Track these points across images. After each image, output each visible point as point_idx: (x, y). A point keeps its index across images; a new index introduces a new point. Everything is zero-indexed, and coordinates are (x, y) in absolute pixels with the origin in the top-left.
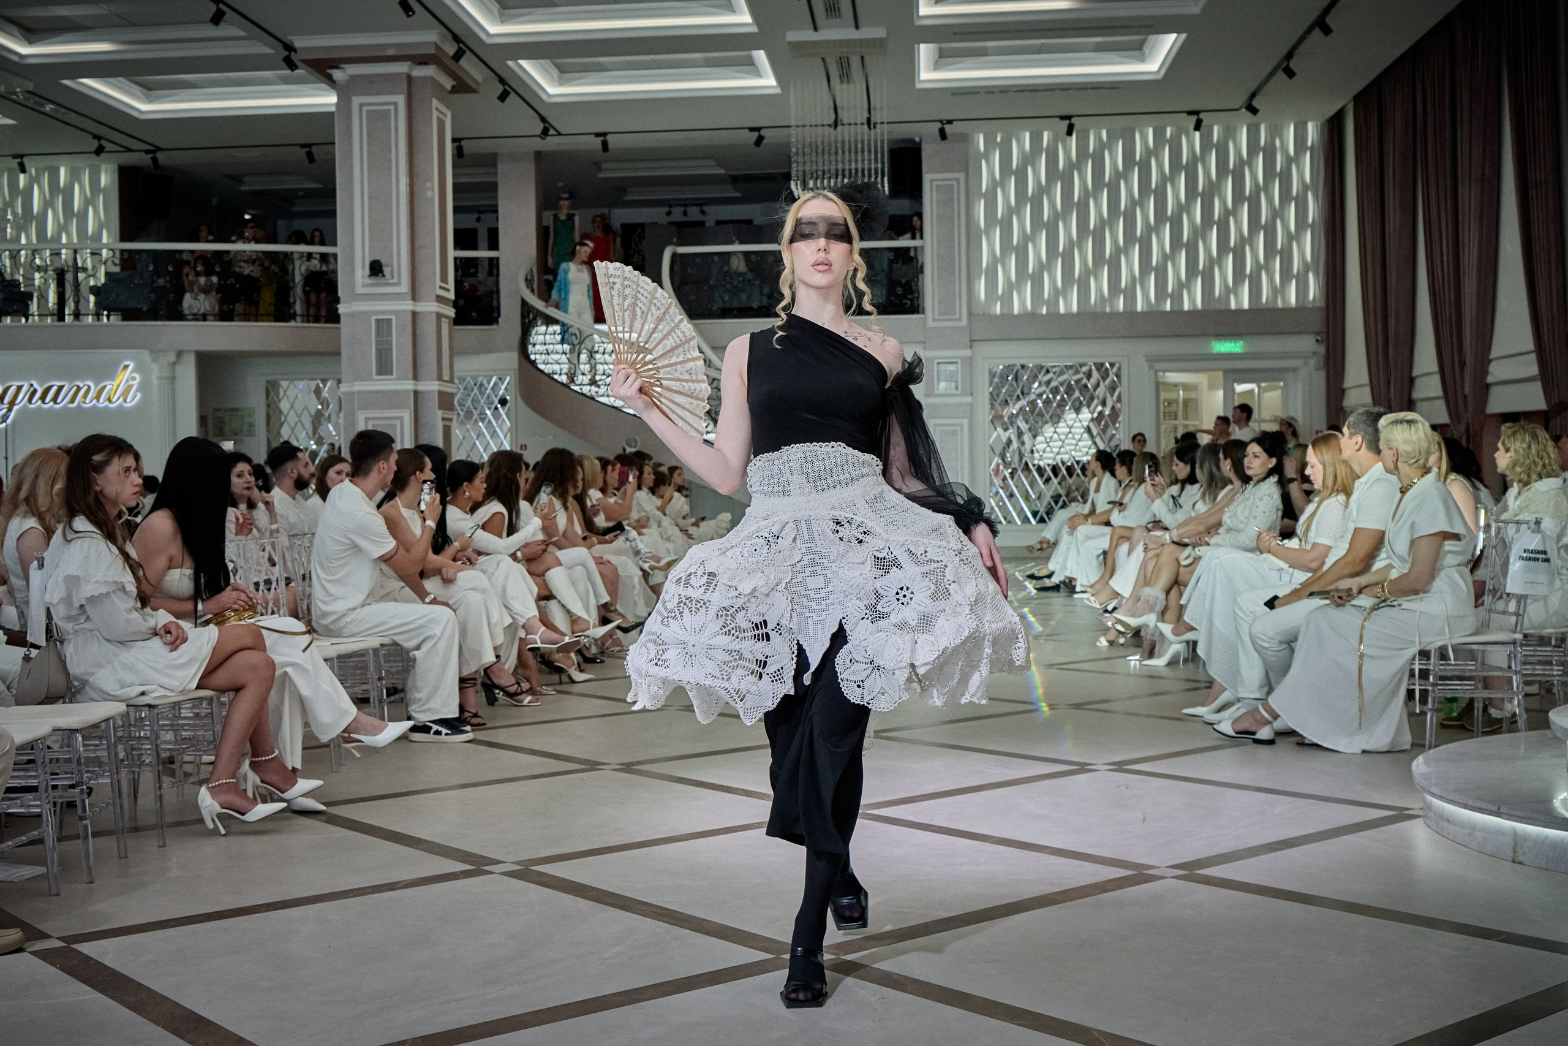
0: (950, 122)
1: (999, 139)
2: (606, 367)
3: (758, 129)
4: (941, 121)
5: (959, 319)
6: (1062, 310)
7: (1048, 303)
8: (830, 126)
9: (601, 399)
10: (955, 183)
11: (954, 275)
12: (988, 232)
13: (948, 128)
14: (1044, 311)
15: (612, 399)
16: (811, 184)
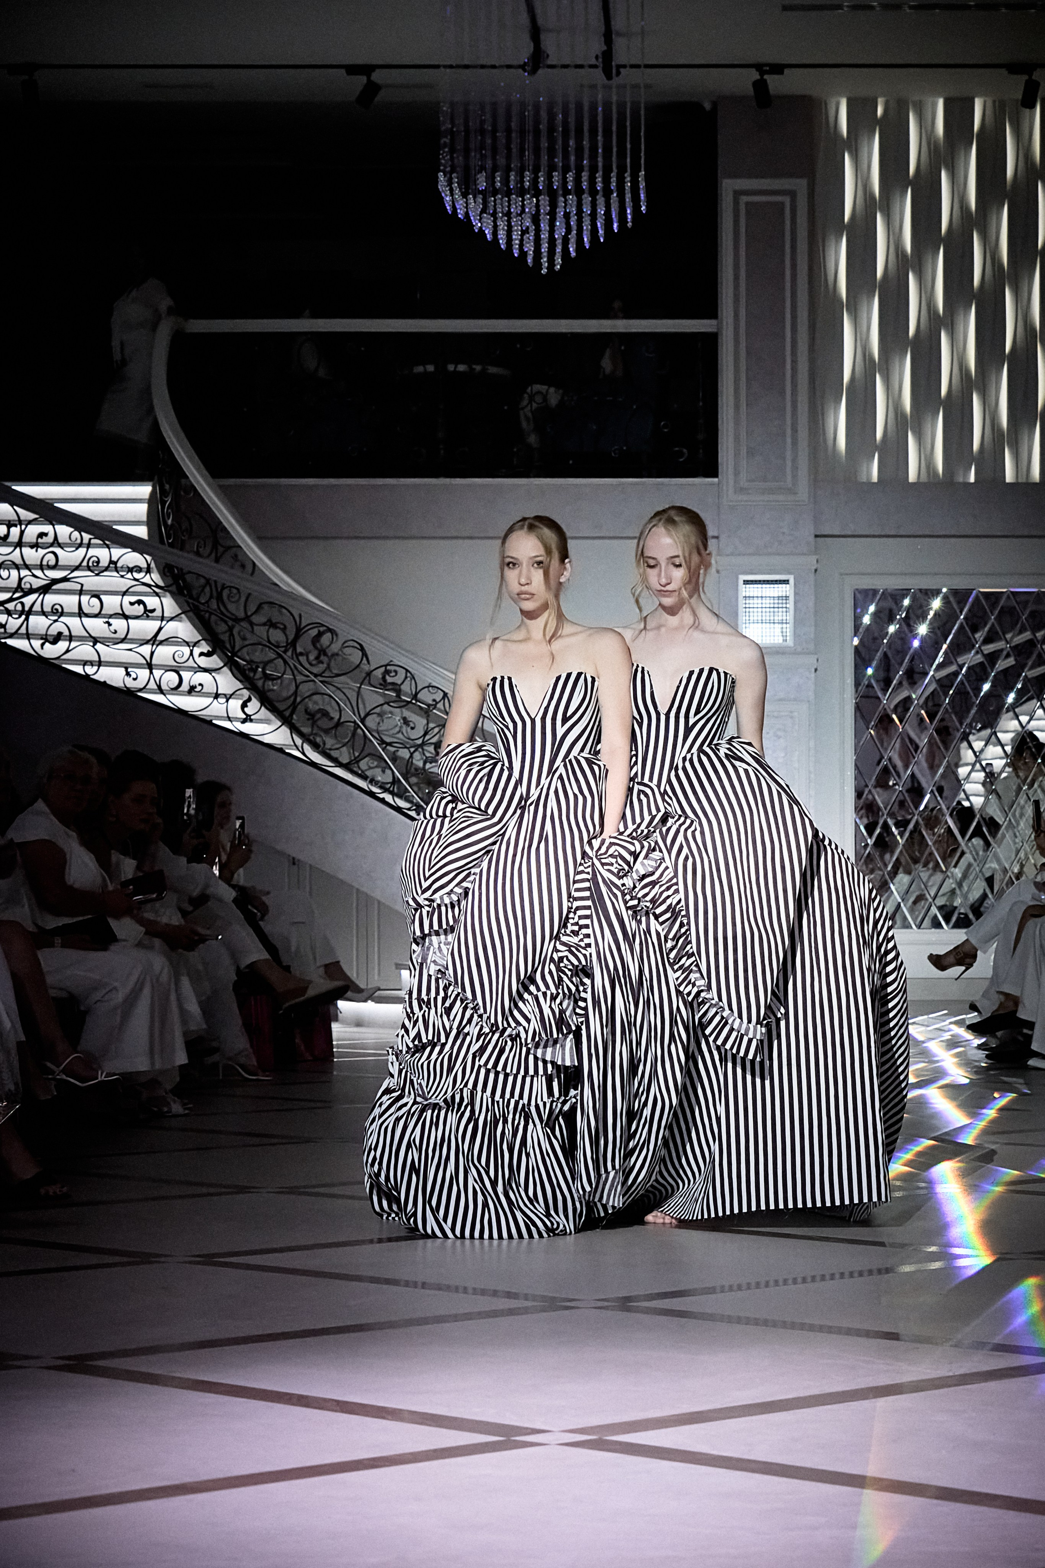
0: (778, 69)
1: (880, 111)
2: (24, 572)
3: (367, 69)
4: (759, 67)
5: (792, 491)
6: (1009, 476)
7: (980, 460)
8: (523, 67)
9: (10, 642)
10: (787, 200)
11: (782, 393)
12: (853, 307)
13: (774, 83)
14: (972, 479)
15: (37, 644)
16: (482, 185)
